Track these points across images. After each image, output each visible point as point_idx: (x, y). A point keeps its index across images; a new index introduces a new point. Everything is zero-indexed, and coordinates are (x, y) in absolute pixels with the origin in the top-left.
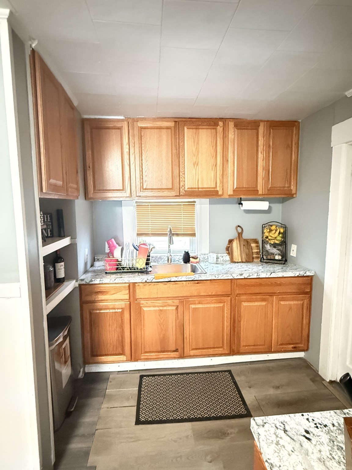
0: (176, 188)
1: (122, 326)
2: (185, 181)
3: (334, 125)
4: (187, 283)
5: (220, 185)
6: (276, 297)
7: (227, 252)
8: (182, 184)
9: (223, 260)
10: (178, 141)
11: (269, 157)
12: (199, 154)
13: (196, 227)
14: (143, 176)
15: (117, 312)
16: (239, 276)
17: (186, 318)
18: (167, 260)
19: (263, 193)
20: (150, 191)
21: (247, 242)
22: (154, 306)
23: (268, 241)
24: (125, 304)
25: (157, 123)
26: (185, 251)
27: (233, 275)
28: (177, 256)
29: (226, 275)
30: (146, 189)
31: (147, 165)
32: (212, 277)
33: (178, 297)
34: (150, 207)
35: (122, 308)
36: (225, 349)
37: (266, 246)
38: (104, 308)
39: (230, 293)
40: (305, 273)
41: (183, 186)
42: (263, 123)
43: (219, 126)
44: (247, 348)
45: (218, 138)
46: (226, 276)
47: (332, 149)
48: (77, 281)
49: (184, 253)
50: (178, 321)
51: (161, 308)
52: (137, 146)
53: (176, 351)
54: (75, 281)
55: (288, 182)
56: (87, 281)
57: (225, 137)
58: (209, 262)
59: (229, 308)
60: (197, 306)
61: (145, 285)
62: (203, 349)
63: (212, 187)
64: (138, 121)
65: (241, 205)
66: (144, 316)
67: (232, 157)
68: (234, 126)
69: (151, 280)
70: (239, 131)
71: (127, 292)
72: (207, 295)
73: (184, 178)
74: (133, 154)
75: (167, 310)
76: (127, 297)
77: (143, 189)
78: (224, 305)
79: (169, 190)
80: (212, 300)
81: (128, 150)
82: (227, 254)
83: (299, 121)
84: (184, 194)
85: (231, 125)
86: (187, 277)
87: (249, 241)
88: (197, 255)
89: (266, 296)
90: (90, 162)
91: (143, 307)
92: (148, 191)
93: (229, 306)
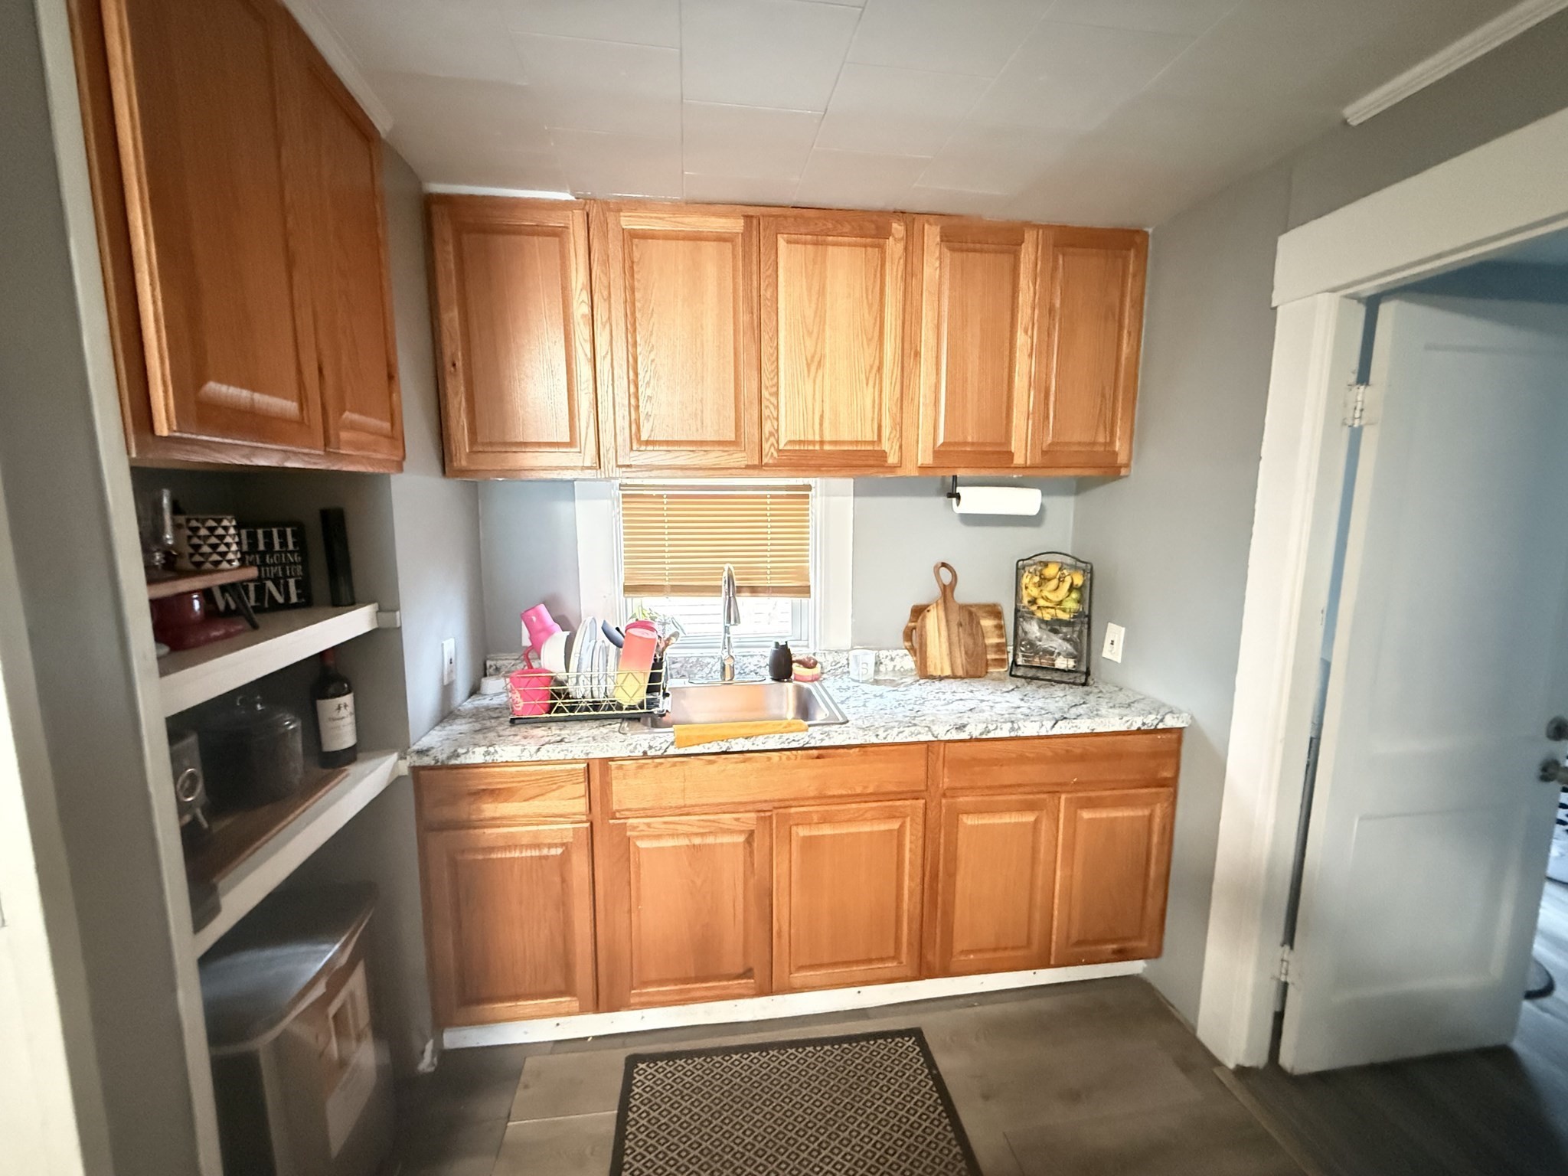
0: (749, 443)
1: (564, 904)
2: (777, 419)
3: (1285, 231)
4: (784, 758)
5: (891, 433)
6: (1069, 796)
7: (908, 644)
8: (768, 427)
9: (894, 670)
10: (755, 283)
11: (1049, 345)
12: (824, 330)
13: (810, 565)
14: (638, 400)
15: (546, 857)
16: (953, 731)
17: (780, 869)
18: (719, 669)
19: (1028, 463)
20: (661, 448)
21: (971, 613)
22: (673, 835)
23: (1033, 613)
24: (574, 829)
25: (687, 220)
26: (777, 644)
27: (934, 728)
28: (752, 656)
29: (913, 729)
30: (648, 443)
31: (653, 361)
32: (866, 737)
33: (754, 803)
34: (665, 501)
35: (562, 845)
36: (905, 963)
37: (1027, 626)
38: (501, 843)
39: (923, 788)
40: (1162, 721)
41: (771, 434)
42: (1035, 232)
43: (891, 238)
44: (972, 956)
45: (888, 279)
46: (912, 733)
47: (1276, 313)
48: (402, 758)
49: (773, 648)
50: (752, 882)
51: (697, 841)
52: (618, 297)
53: (747, 973)
54: (395, 756)
55: (1105, 428)
56: (442, 757)
57: (911, 273)
58: (851, 676)
59: (920, 834)
60: (815, 832)
61: (641, 767)
62: (835, 964)
63: (867, 439)
64: (620, 210)
65: (954, 500)
66: (638, 866)
67: (932, 342)
68: (942, 241)
69: (664, 748)
70: (957, 255)
71: (582, 788)
72: (849, 796)
73: (777, 408)
74: (604, 326)
75: (715, 844)
76: (581, 805)
77: (640, 442)
78: (902, 826)
79: (726, 449)
80: (866, 812)
81: (586, 309)
82: (906, 652)
83: (1146, 229)
84: (776, 462)
85: (932, 234)
86: (786, 736)
87: (973, 609)
88: (814, 654)
89: (1038, 793)
90: (457, 349)
91: (637, 837)
92: (657, 448)
93: (920, 828)
